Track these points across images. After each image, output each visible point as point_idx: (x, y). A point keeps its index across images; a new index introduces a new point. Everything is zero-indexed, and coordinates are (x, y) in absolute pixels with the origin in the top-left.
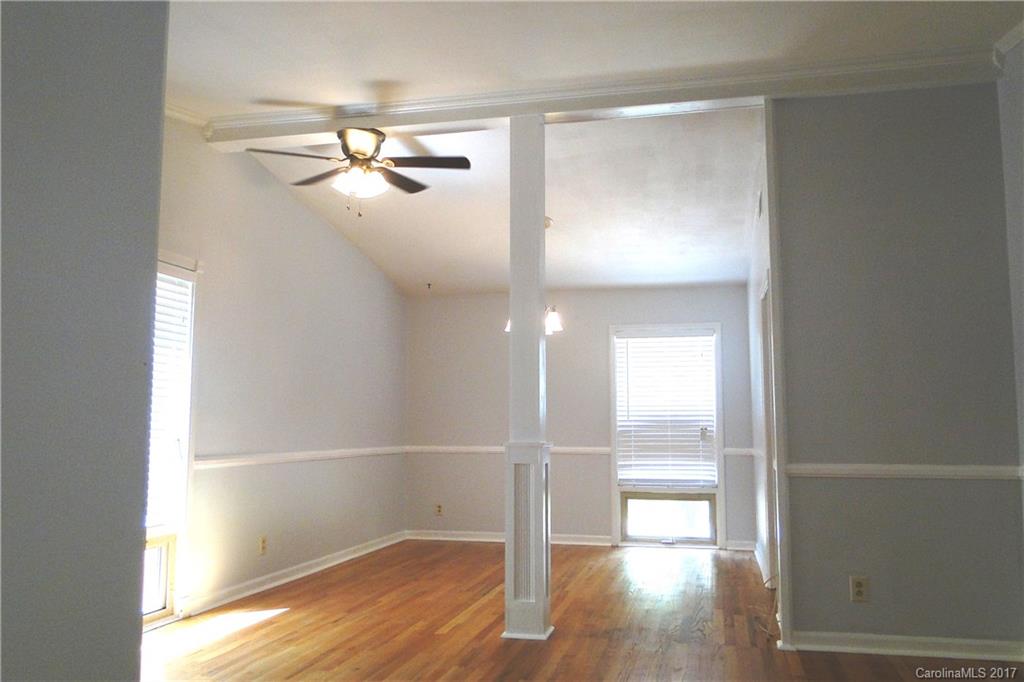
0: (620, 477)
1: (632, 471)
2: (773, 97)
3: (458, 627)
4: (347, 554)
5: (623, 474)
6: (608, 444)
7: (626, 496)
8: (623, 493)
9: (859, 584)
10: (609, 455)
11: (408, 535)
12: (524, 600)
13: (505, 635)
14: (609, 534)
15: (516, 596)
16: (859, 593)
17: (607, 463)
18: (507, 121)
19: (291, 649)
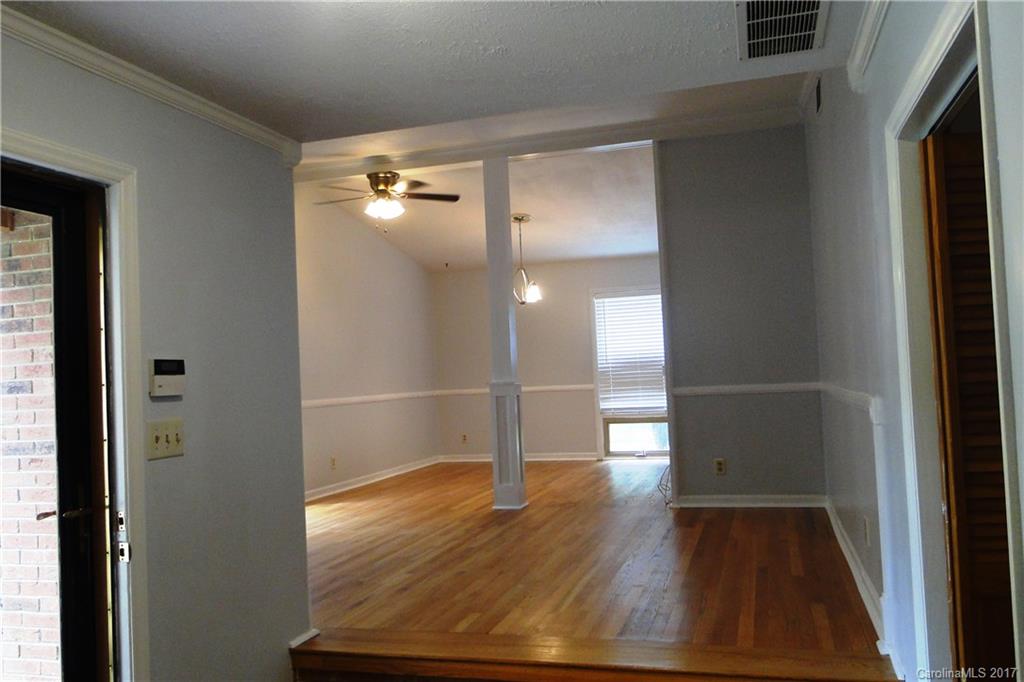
0: (602, 407)
1: (611, 403)
2: (658, 139)
3: (467, 505)
4: (395, 471)
5: (603, 405)
6: (591, 381)
7: (608, 422)
8: (604, 419)
9: (720, 464)
10: (592, 391)
11: (442, 459)
12: (505, 485)
13: (494, 507)
14: (596, 451)
15: (501, 482)
16: (720, 469)
17: (591, 397)
18: (480, 163)
19: (357, 518)
